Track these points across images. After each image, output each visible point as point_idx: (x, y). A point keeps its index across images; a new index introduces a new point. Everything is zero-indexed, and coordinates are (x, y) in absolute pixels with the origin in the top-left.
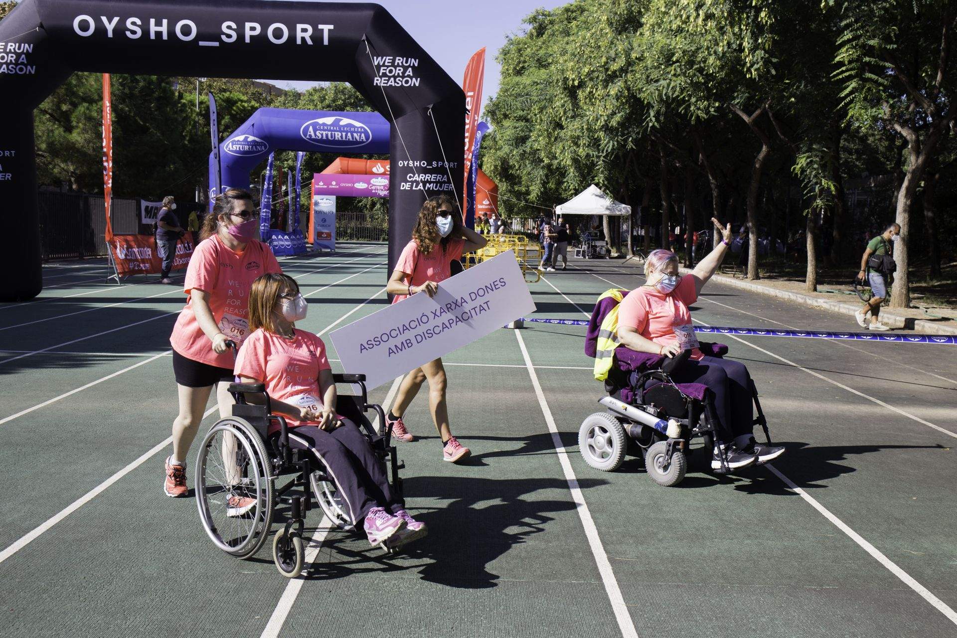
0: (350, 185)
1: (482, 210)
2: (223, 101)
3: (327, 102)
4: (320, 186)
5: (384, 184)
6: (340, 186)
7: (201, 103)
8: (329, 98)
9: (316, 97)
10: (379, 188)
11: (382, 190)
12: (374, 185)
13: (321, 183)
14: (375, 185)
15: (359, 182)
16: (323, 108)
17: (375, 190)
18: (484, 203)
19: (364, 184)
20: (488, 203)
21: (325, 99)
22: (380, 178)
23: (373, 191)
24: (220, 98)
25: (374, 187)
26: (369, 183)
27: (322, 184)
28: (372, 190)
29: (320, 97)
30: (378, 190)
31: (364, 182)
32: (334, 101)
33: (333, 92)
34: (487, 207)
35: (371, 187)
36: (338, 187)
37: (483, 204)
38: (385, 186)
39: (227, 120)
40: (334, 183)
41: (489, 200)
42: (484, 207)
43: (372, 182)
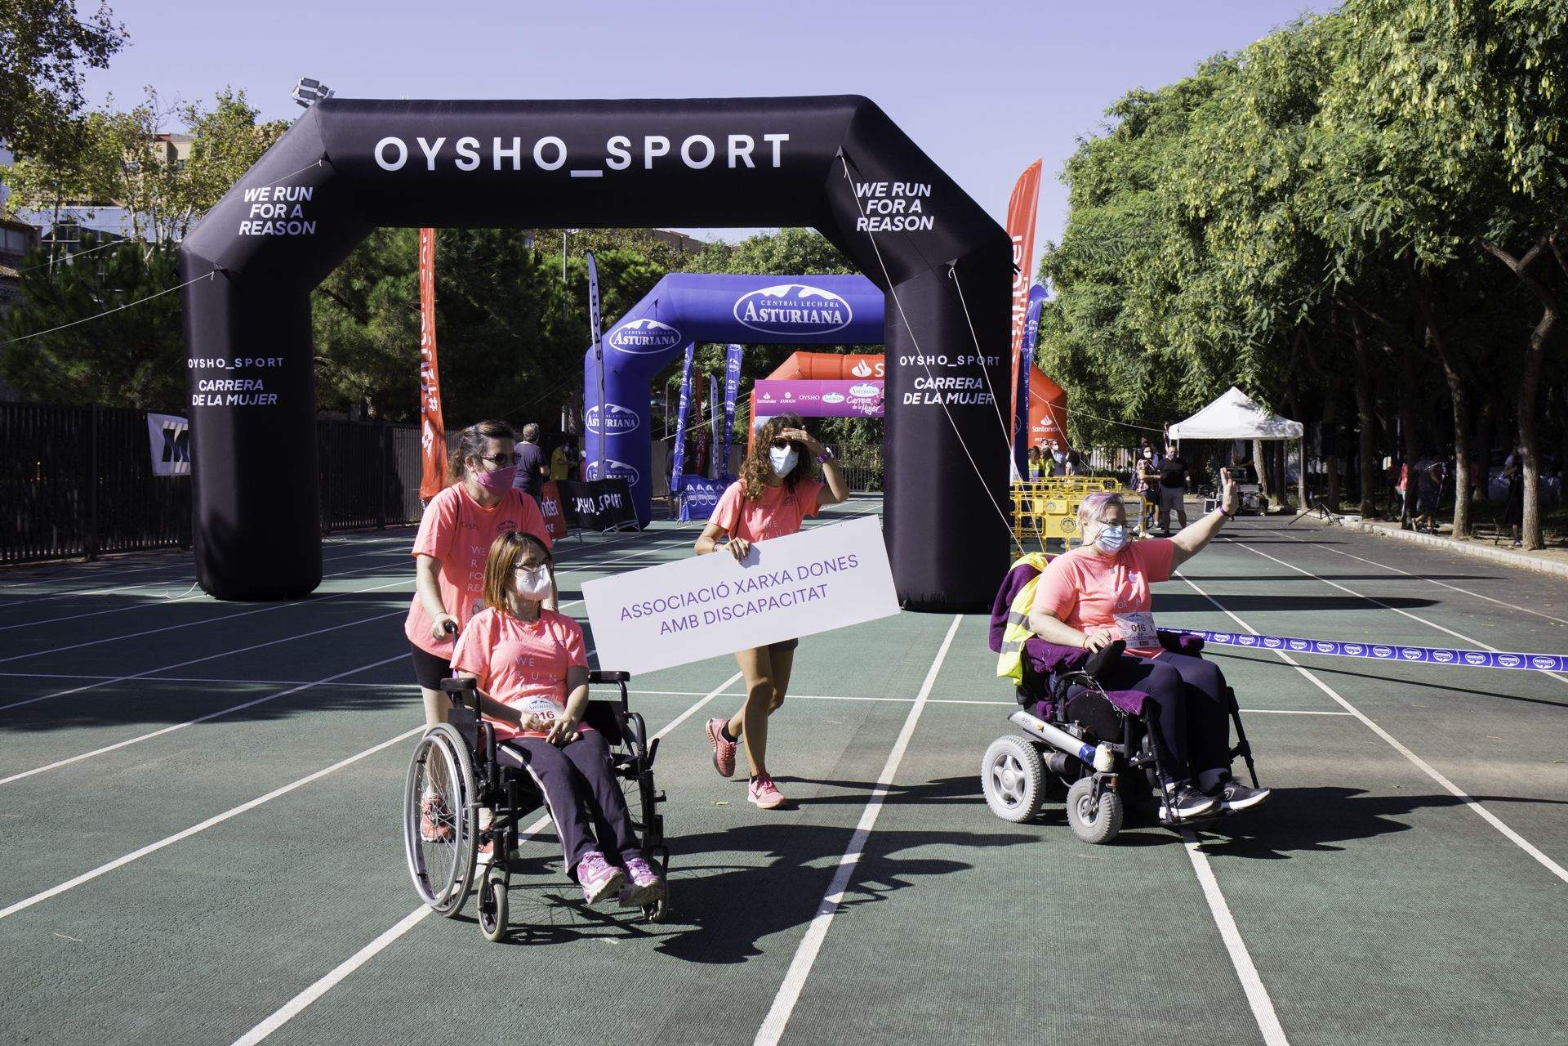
0: (814, 398)
1: (1040, 434)
2: (606, 264)
3: (775, 260)
4: (764, 401)
5: (874, 395)
6: (798, 401)
7: (570, 269)
8: (779, 252)
9: (756, 253)
10: (863, 401)
11: (869, 405)
13: (767, 396)
14: (857, 398)
15: (829, 392)
16: (769, 270)
17: (857, 405)
18: (1043, 422)
19: (838, 396)
20: (1050, 422)
21: (772, 255)
22: (865, 385)
23: (855, 407)
24: (601, 260)
25: (854, 401)
26: (846, 394)
27: (769, 397)
28: (852, 405)
29: (763, 251)
30: (861, 405)
31: (838, 392)
32: (787, 257)
33: (785, 243)
34: (1048, 430)
35: (850, 400)
36: (794, 401)
37: (1041, 426)
38: (873, 398)
39: (612, 296)
40: (788, 395)
41: (1051, 418)
42: (1043, 430)
43: (851, 391)
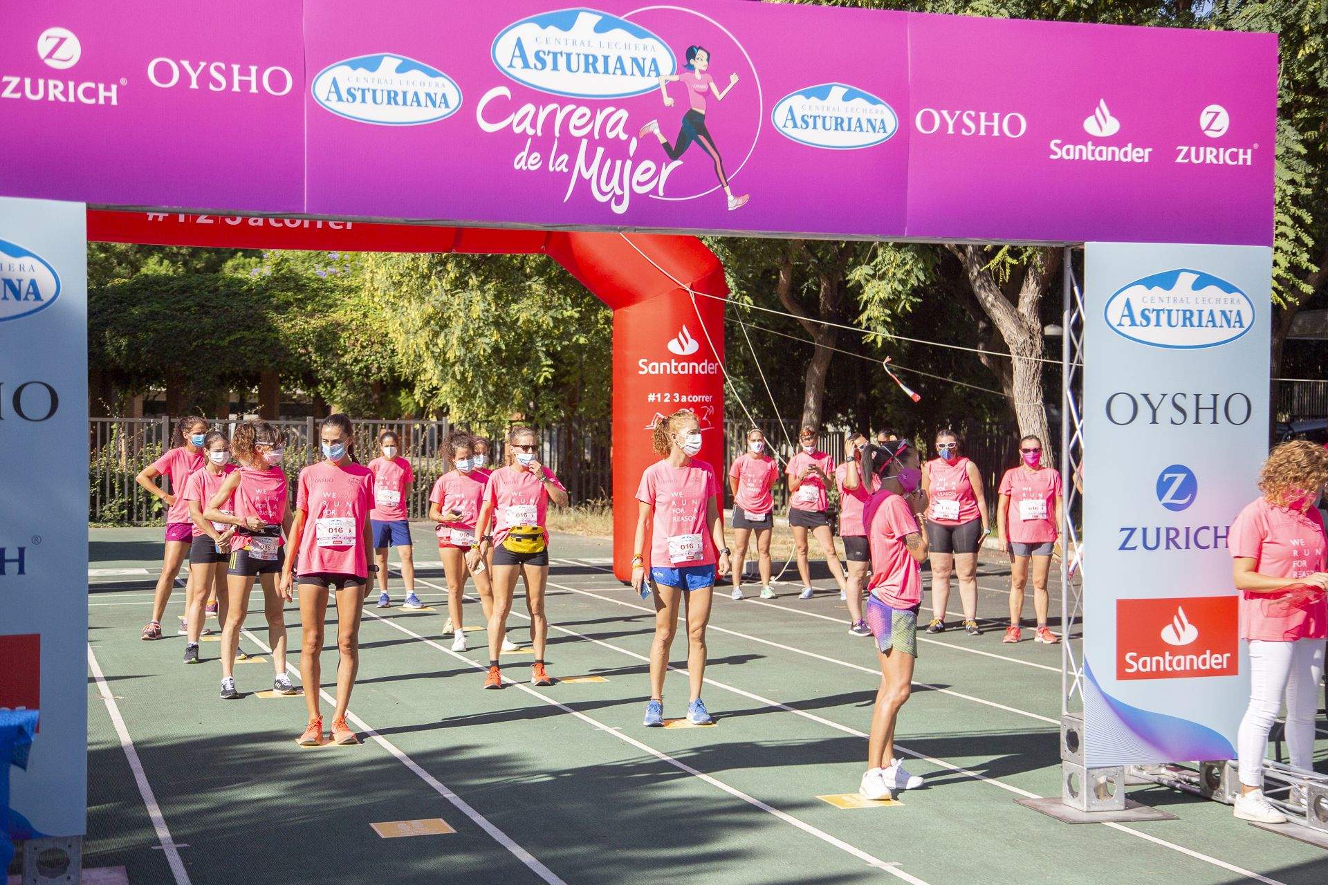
0: (258, 79)
5: (635, 84)
6: (137, 91)
11: (616, 150)
12: (524, 94)
14: (541, 98)
17: (542, 145)
19: (418, 81)
23: (527, 161)
25: (523, 120)
28: (512, 142)
30: (569, 146)
34: (688, 368)
35: (498, 110)
41: (697, 334)
42: (672, 368)
43: (503, 51)
